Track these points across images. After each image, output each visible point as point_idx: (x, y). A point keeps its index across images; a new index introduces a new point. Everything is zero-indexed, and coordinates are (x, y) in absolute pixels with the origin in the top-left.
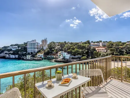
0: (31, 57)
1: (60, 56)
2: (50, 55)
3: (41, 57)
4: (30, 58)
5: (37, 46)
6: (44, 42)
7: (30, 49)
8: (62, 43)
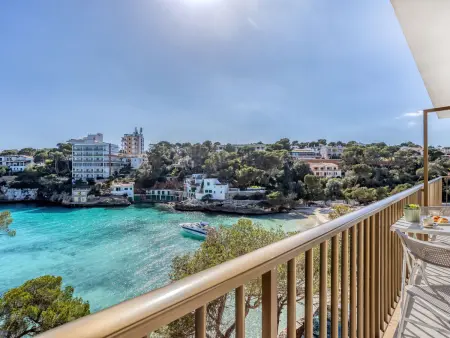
0: (89, 194)
1: (194, 190)
2: (157, 188)
3: (125, 195)
4: (84, 200)
5: (110, 155)
6: (133, 143)
7: (84, 168)
8: (198, 147)
